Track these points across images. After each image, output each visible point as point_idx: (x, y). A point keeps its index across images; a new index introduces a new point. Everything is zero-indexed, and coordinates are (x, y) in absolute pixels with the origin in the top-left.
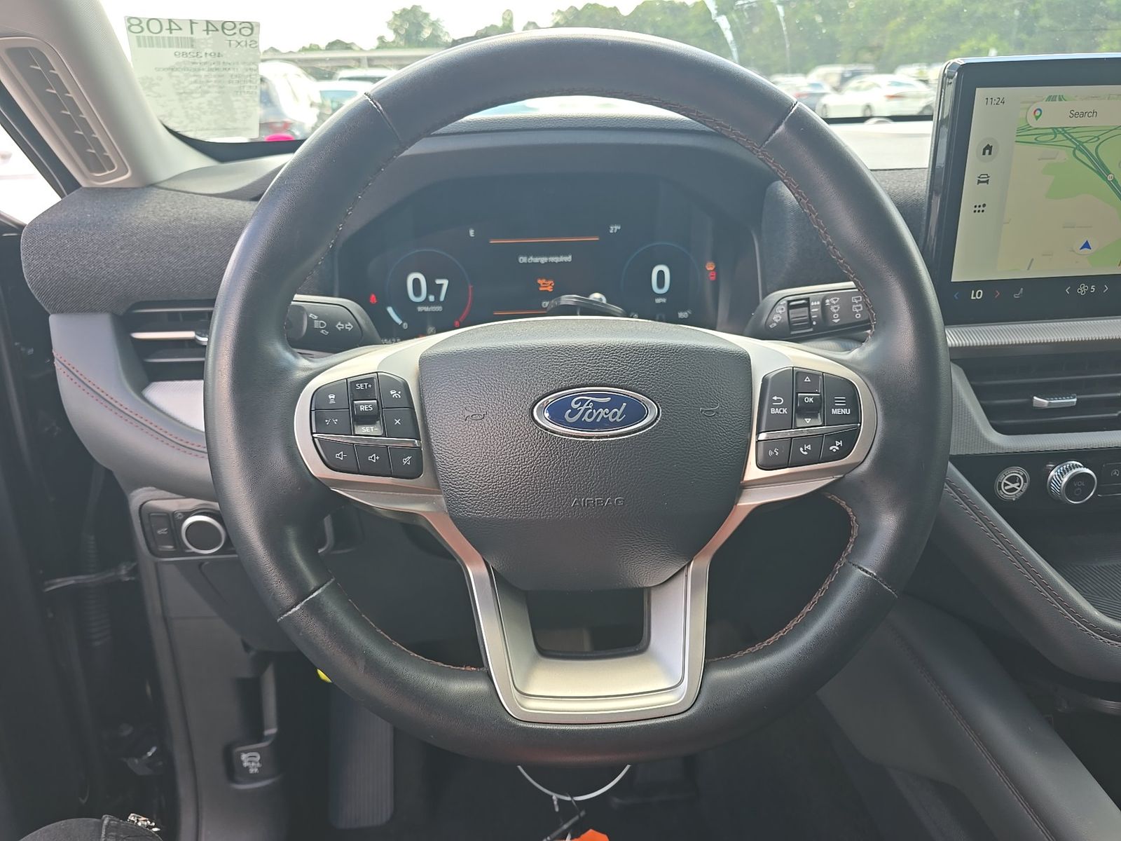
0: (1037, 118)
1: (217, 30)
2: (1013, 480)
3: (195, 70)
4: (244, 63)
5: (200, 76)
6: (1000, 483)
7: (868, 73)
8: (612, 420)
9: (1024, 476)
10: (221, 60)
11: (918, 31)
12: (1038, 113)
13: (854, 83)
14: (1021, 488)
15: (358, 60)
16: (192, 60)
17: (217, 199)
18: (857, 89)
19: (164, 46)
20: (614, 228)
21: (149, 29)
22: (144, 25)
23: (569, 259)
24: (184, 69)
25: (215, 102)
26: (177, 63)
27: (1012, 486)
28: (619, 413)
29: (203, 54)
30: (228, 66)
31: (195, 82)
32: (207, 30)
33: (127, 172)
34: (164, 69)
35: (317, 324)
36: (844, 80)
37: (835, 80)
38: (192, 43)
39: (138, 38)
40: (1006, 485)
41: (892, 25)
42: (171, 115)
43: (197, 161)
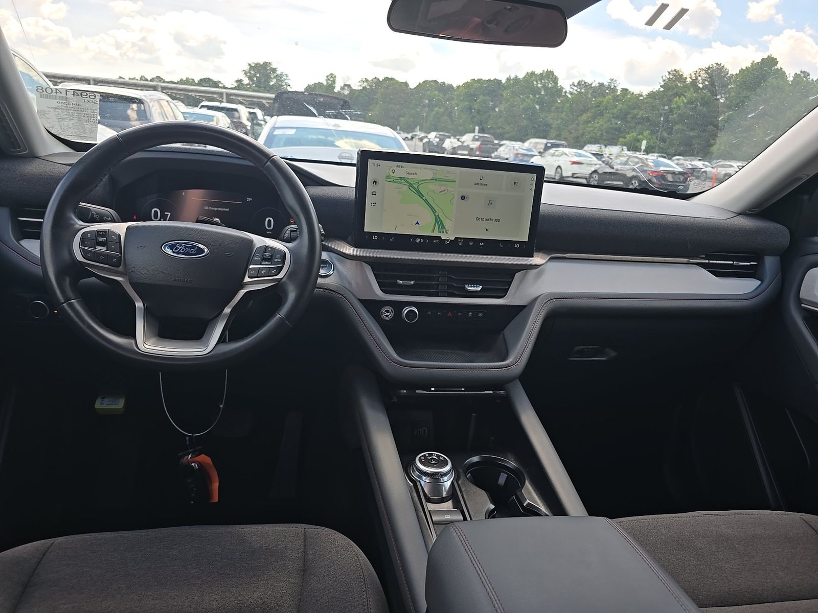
0: (393, 173)
1: (78, 95)
2: (387, 311)
3: (67, 110)
4: (91, 109)
5: (69, 113)
6: (382, 312)
7: (563, 146)
8: (190, 252)
9: (391, 310)
10: (80, 107)
11: (600, 123)
12: (393, 171)
13: (552, 151)
14: (391, 315)
15: (221, 94)
16: (66, 105)
17: (65, 166)
18: (553, 155)
19: (53, 99)
20: (249, 199)
21: (46, 91)
22: (44, 90)
23: (227, 210)
24: (61, 109)
25: (75, 124)
26: (58, 106)
27: (387, 314)
28: (194, 250)
29: (71, 104)
30: (83, 110)
31: (67, 115)
32: (74, 95)
33: (26, 150)
34: (52, 108)
35: (95, 216)
36: (547, 148)
37: (541, 147)
38: (66, 99)
39: (41, 94)
40: (384, 313)
41: (584, 117)
42: (53, 127)
43: (63, 149)
